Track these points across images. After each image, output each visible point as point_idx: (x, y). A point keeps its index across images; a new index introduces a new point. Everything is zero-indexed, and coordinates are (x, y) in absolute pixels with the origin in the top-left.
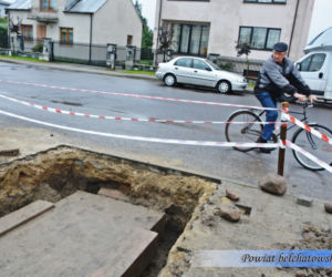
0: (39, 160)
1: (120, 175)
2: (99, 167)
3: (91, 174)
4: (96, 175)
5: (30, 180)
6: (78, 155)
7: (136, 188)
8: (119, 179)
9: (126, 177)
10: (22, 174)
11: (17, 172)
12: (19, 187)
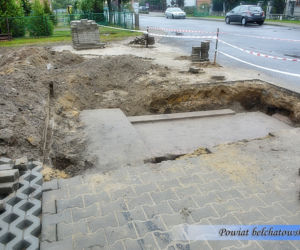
0: (236, 85)
1: (288, 104)
2: (276, 97)
3: (271, 102)
4: (274, 103)
5: (227, 96)
6: (265, 86)
7: (296, 115)
8: (288, 107)
9: (292, 106)
10: (223, 92)
11: (219, 90)
12: (219, 99)
